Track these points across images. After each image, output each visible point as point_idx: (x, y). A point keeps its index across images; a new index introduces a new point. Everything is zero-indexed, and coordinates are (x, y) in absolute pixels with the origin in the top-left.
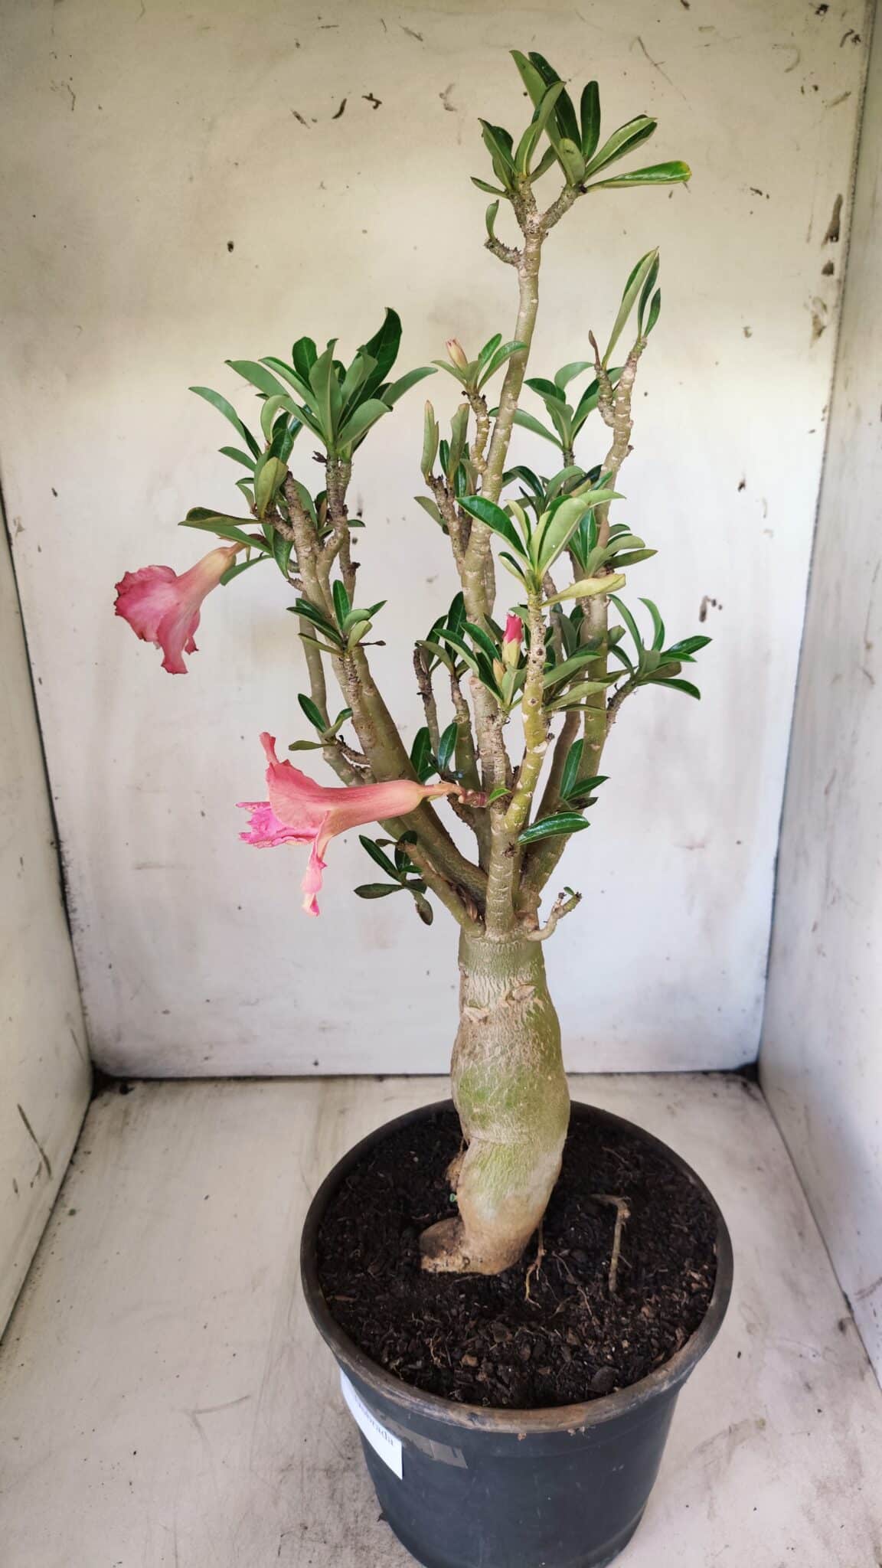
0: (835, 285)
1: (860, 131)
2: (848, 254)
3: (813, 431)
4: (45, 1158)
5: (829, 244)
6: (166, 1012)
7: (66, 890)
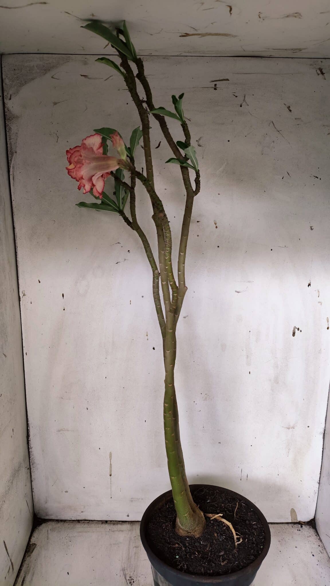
4: (12, 564)
6: (67, 492)
7: (29, 439)
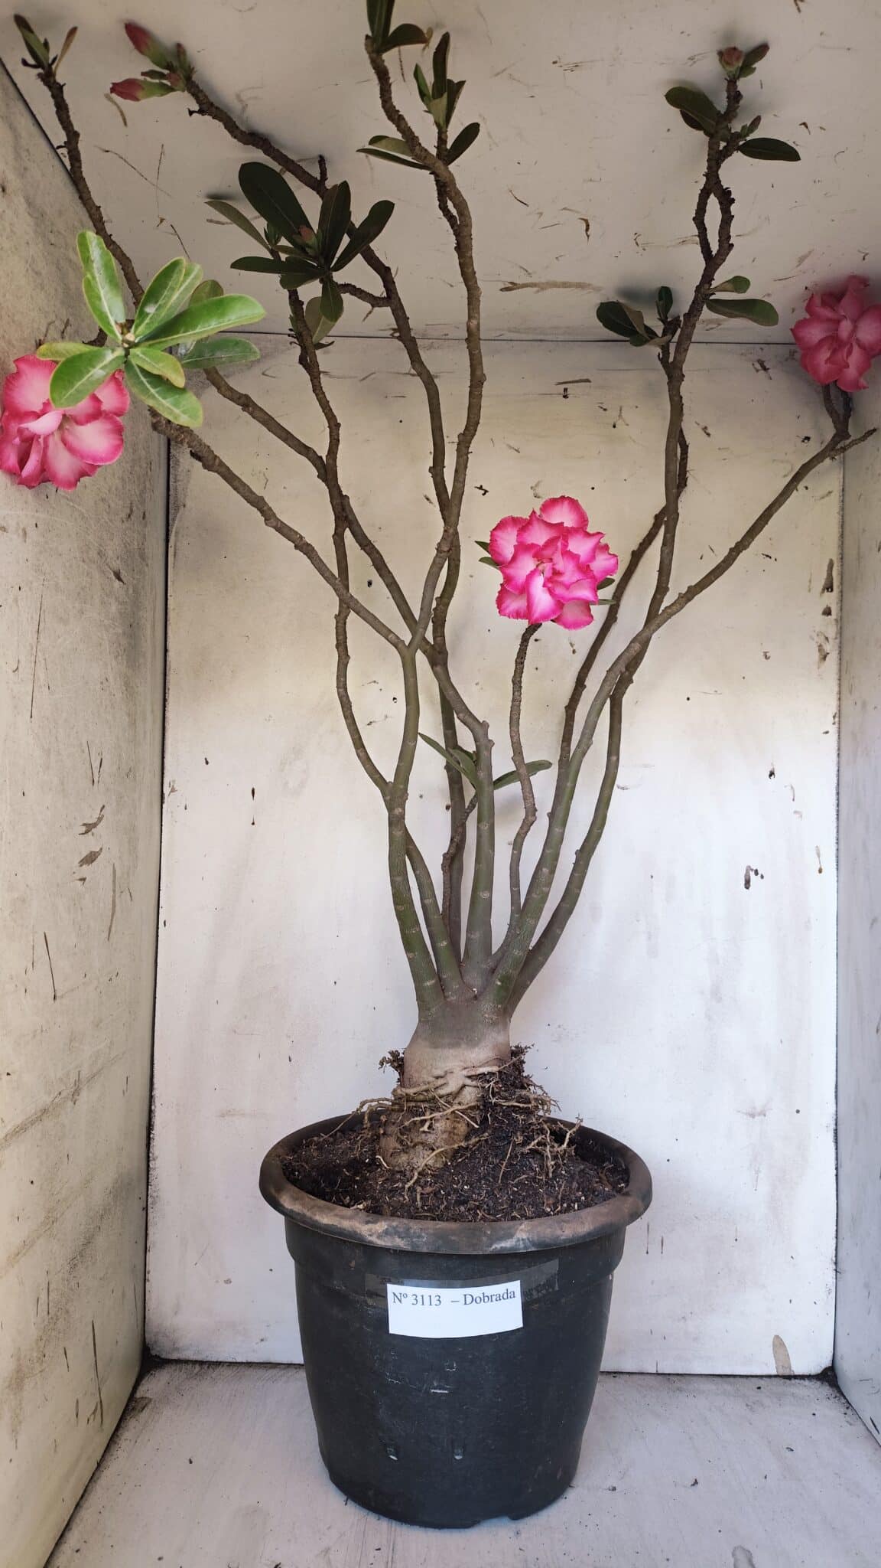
0: (834, 623)
1: (843, 516)
2: (841, 601)
3: (827, 732)
4: (101, 1402)
5: (826, 593)
